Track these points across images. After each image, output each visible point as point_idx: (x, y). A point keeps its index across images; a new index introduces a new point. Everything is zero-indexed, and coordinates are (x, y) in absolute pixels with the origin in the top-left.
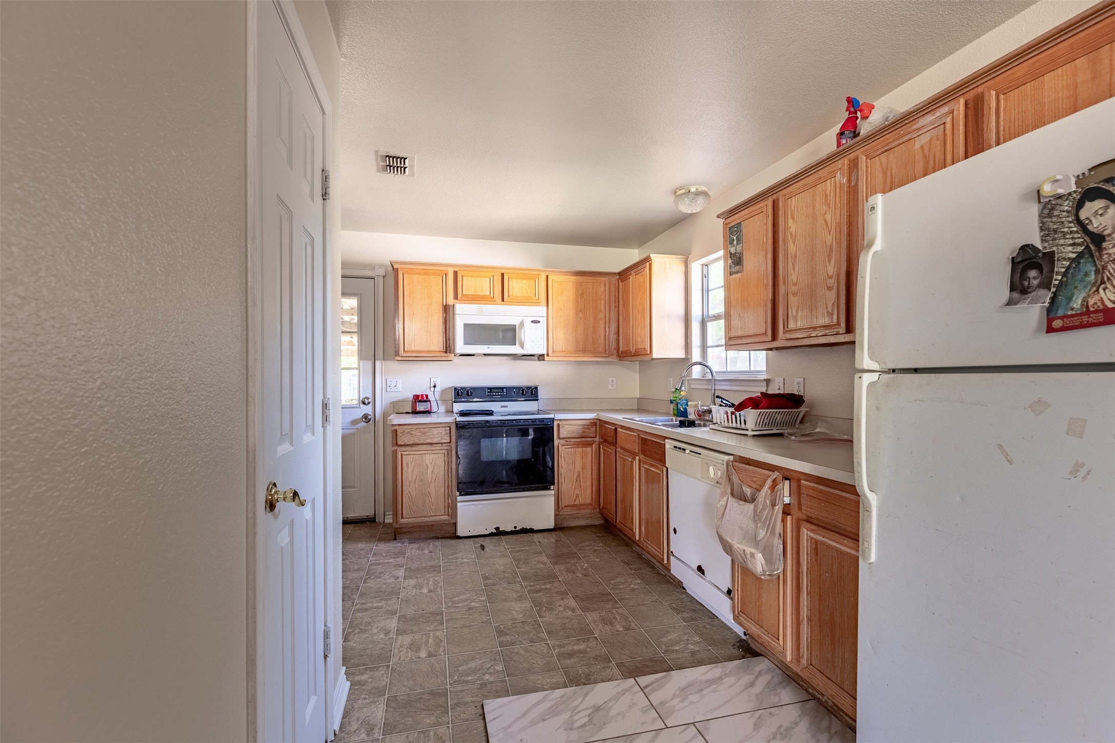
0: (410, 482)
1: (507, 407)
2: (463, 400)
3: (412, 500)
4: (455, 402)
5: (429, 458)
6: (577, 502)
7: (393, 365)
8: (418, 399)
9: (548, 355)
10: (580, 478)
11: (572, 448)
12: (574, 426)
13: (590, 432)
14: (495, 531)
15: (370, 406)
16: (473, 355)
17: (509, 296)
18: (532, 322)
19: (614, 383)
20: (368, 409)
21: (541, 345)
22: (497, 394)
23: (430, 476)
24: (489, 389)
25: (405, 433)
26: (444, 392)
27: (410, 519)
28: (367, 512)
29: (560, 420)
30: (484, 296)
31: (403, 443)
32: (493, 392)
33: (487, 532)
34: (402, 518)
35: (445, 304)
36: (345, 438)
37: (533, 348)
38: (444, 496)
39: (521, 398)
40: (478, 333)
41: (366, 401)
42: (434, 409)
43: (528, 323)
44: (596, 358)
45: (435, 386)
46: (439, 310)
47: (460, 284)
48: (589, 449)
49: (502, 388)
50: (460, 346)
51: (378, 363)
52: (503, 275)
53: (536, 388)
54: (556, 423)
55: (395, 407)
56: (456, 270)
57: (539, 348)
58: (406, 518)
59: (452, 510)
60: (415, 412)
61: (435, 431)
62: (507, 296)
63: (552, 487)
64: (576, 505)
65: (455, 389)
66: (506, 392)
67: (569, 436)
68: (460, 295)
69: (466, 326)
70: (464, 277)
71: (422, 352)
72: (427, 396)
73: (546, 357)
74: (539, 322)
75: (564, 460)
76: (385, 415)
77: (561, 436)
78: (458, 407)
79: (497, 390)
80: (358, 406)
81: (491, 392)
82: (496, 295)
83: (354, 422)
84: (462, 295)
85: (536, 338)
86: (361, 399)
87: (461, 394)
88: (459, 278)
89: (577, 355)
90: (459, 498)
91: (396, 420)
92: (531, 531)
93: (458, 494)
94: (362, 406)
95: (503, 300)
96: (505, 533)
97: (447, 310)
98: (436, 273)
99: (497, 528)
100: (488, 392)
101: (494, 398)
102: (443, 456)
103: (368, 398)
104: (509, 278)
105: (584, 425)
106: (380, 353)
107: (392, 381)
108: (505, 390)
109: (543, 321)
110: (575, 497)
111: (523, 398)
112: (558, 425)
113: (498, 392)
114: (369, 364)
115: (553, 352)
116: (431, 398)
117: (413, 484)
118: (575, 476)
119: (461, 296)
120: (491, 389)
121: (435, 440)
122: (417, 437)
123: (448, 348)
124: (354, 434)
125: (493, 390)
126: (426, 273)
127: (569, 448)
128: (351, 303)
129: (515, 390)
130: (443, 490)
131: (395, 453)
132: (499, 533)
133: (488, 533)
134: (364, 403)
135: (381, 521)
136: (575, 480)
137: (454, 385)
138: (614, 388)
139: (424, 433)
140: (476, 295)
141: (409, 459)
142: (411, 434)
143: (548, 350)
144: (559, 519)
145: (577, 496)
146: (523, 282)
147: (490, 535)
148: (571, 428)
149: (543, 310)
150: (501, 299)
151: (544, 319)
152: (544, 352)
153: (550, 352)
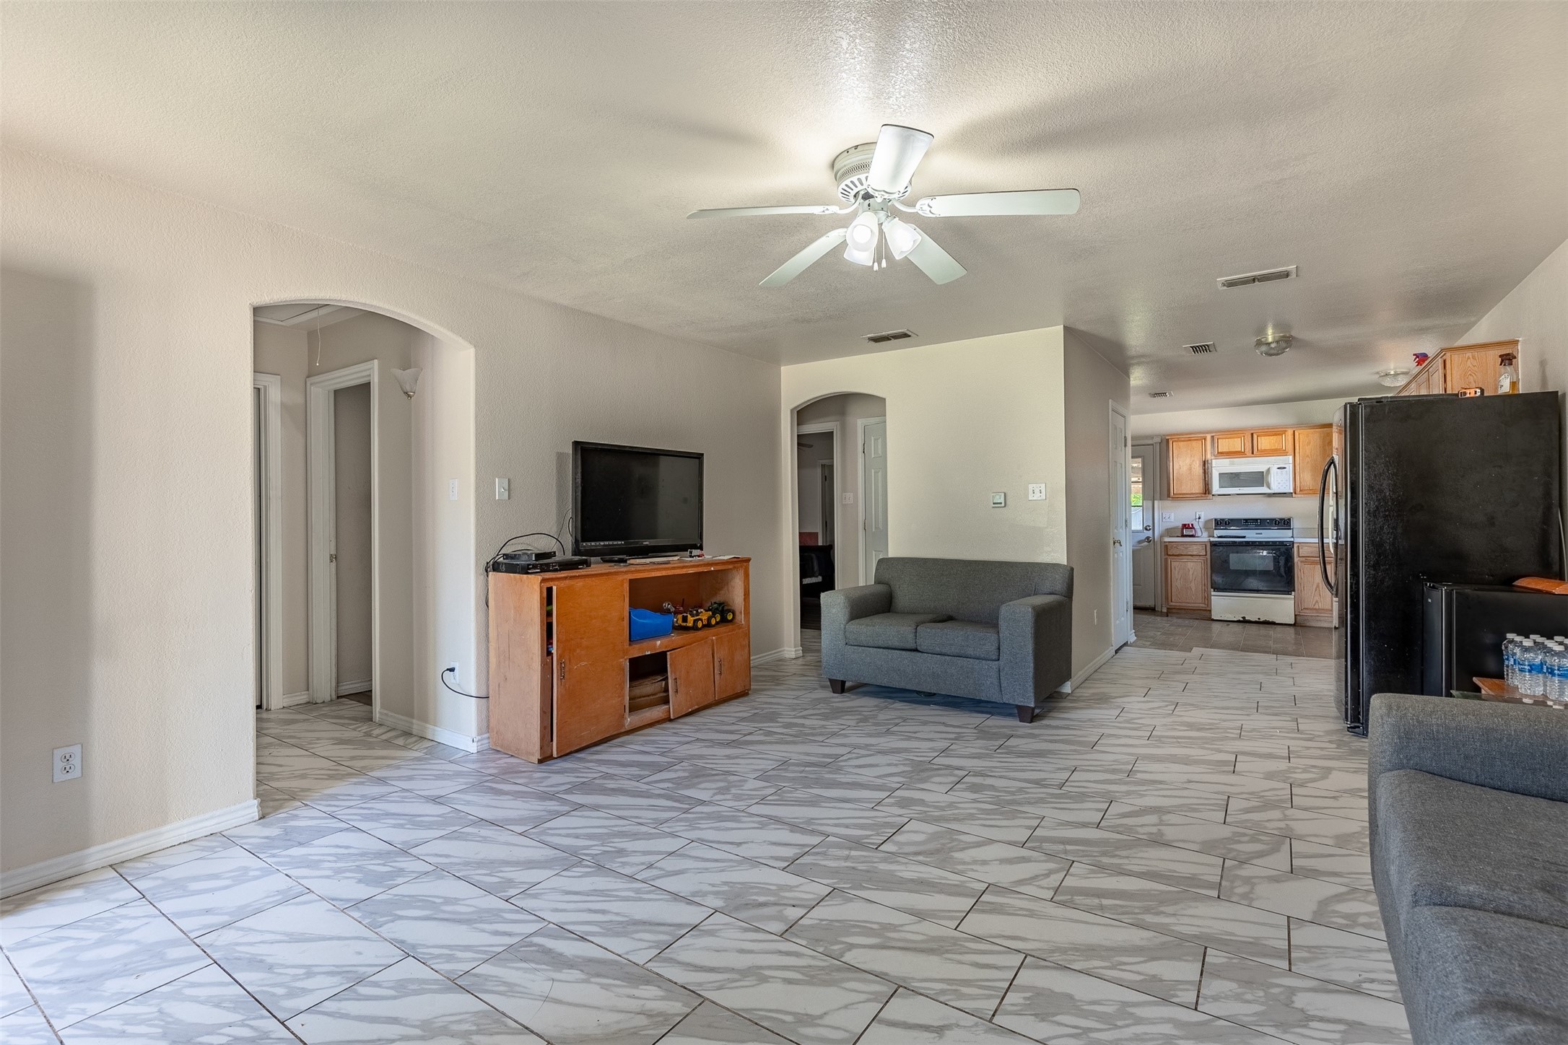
0: (1177, 580)
1: (1261, 534)
2: (1222, 528)
3: (1179, 591)
4: (1215, 529)
5: (1190, 565)
6: (1317, 607)
7: (1168, 503)
8: (1185, 526)
9: (1295, 493)
10: (1319, 588)
11: (1310, 565)
12: (1313, 548)
14: (1242, 619)
15: (1151, 531)
16: (1229, 495)
17: (1258, 451)
18: (1276, 469)
20: (1149, 534)
21: (1288, 486)
22: (1253, 524)
23: (1191, 577)
24: (1244, 520)
25: (1174, 549)
26: (1207, 522)
27: (1178, 604)
28: (1150, 603)
29: (1300, 543)
30: (1237, 452)
31: (1172, 555)
32: (1249, 523)
33: (1235, 620)
34: (1173, 604)
35: (1203, 460)
36: (1134, 552)
37: (1281, 488)
38: (1201, 591)
39: (1273, 526)
40: (1233, 479)
41: (1148, 528)
42: (1199, 534)
43: (1274, 470)
45: (1199, 518)
46: (1200, 464)
47: (1216, 444)
49: (1257, 520)
50: (1216, 488)
51: (1156, 502)
52: (1252, 434)
53: (1289, 519)
54: (1295, 545)
55: (1169, 532)
56: (1213, 434)
57: (1284, 488)
58: (1175, 605)
59: (1207, 599)
60: (1183, 536)
61: (1195, 547)
62: (1256, 451)
63: (1293, 593)
64: (1315, 609)
65: (1215, 520)
67: (1308, 555)
69: (1220, 474)
70: (1218, 439)
71: (1187, 494)
72: (1192, 525)
73: (1293, 494)
74: (1285, 468)
75: (1303, 573)
76: (1161, 537)
77: (1299, 555)
78: (1217, 533)
79: (1252, 520)
80: (1142, 531)
81: (1246, 522)
82: (1247, 451)
83: (1140, 542)
84: (1218, 452)
85: (1281, 481)
86: (1144, 527)
87: (1220, 523)
88: (1215, 439)
90: (1213, 593)
91: (1167, 539)
92: (1273, 623)
93: (1212, 590)
94: (1145, 531)
95: (1253, 453)
96: (1250, 622)
97: (1207, 464)
98: (1196, 438)
99: (1244, 618)
100: (1244, 522)
101: (1249, 526)
102: (1201, 564)
103: (1149, 526)
104: (1257, 435)
106: (1158, 495)
107: (1166, 515)
108: (1259, 521)
109: (1289, 467)
110: (1314, 603)
111: (1275, 526)
112: (1298, 546)
114: (1150, 503)
115: (1300, 490)
116: (1196, 526)
117: (1179, 581)
118: (1315, 586)
119: (1216, 454)
120: (1246, 520)
121: (1195, 553)
122: (1181, 550)
123: (1207, 490)
124: (1140, 550)
125: (1249, 521)
126: (1189, 437)
127: (1307, 565)
128: (1137, 464)
130: (1201, 587)
131: (1166, 560)
132: (1244, 621)
134: (1146, 529)
135: (1160, 610)
136: (1314, 589)
137: (1215, 518)
139: (1186, 548)
140: (1229, 452)
141: (1176, 565)
142: (1179, 549)
143: (1295, 489)
144: (1298, 618)
145: (1317, 602)
146: (1272, 437)
147: (1239, 621)
148: (1310, 549)
149: (1291, 458)
150: (1251, 452)
151: (1291, 466)
152: (1292, 491)
153: (1298, 490)
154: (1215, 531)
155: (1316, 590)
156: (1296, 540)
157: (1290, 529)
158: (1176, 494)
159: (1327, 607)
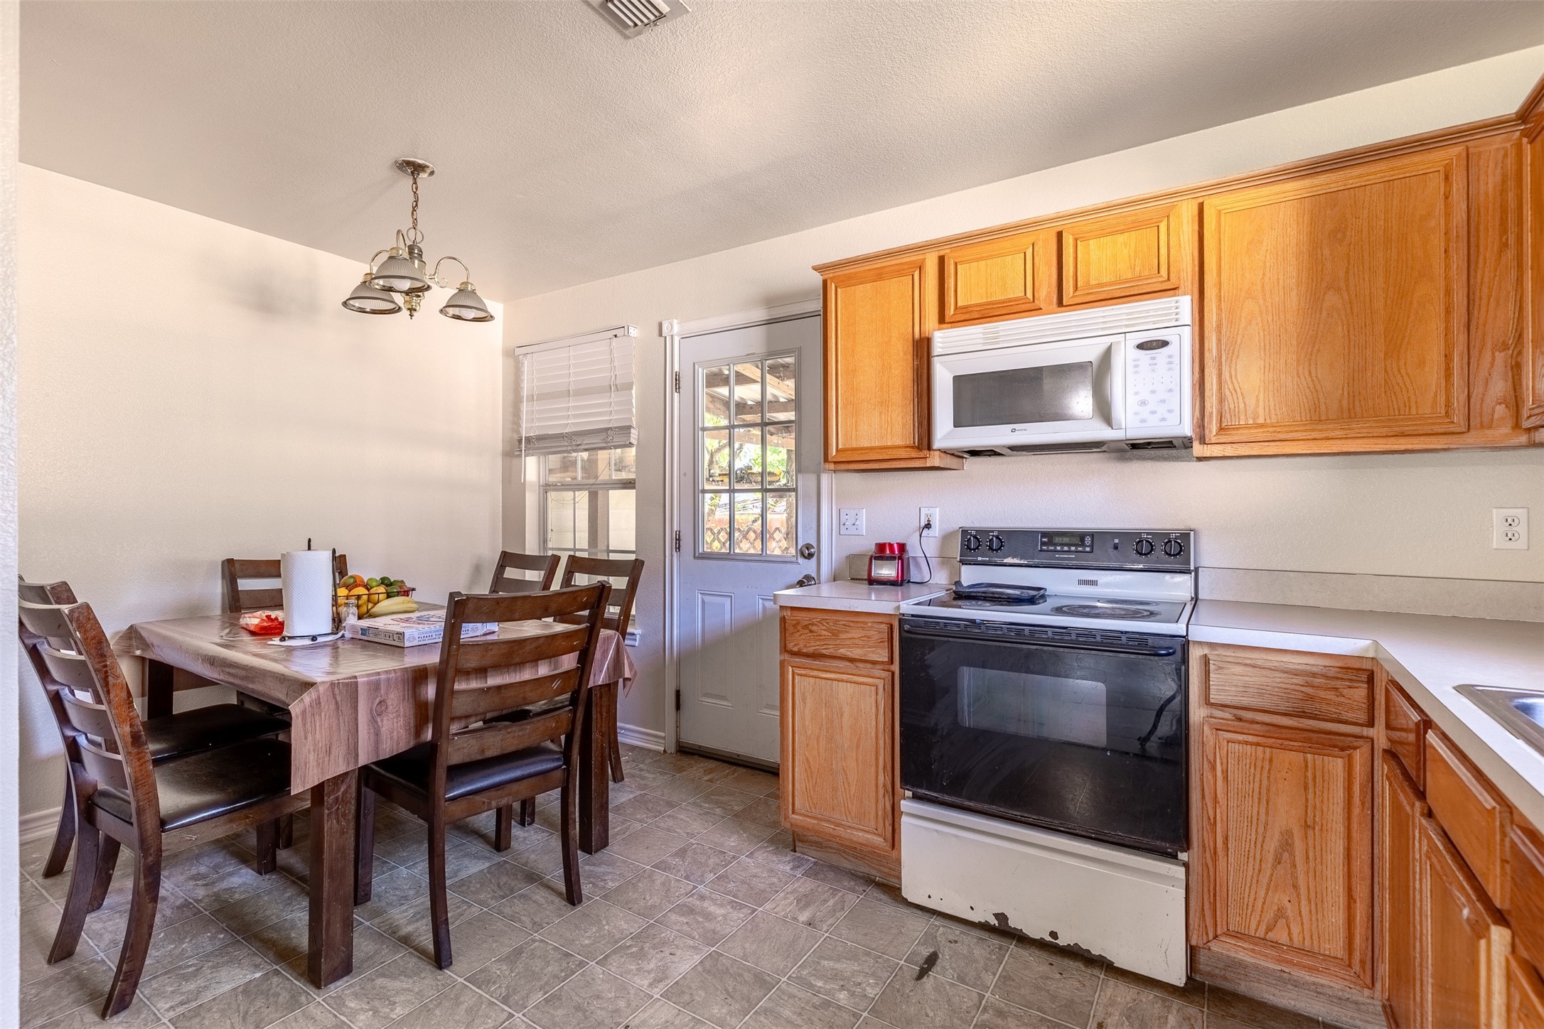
1: (1094, 583)
2: (980, 559)
3: (812, 777)
4: (963, 562)
5: (845, 692)
6: (1280, 936)
8: (883, 552)
9: (1203, 441)
10: (1292, 854)
11: (1258, 744)
12: (1265, 672)
13: (1340, 704)
14: (994, 922)
15: (814, 559)
16: (985, 450)
17: (1076, 288)
18: (1141, 346)
19: (1521, 529)
20: (810, 568)
21: (1170, 411)
22: (1066, 548)
24: (1044, 534)
25: (799, 628)
26: (946, 538)
27: (809, 820)
29: (1212, 645)
30: (1010, 300)
31: (795, 649)
32: (1056, 545)
33: (975, 917)
34: (793, 812)
35: (917, 335)
37: (1143, 421)
38: (874, 789)
39: (1133, 562)
41: (808, 552)
42: (920, 575)
43: (1126, 357)
44: (1402, 440)
45: (928, 526)
46: (905, 354)
47: (950, 283)
48: (1336, 765)
49: (1082, 536)
50: (945, 432)
51: (824, 480)
52: (1060, 235)
53: (1185, 536)
54: (1195, 654)
55: (853, 567)
56: (942, 253)
57: (1163, 419)
58: (801, 815)
59: (891, 823)
61: (859, 632)
62: (1071, 290)
63: (1182, 854)
64: (1275, 945)
65: (965, 533)
66: (1092, 546)
67: (1246, 701)
68: (950, 310)
69: (958, 380)
70: (959, 266)
71: (873, 449)
72: (903, 546)
73: (1196, 445)
74: (1165, 344)
75: (1226, 778)
77: (1214, 698)
79: (1066, 540)
80: (794, 559)
81: (1050, 543)
82: (1041, 292)
84: (956, 308)
85: (1153, 392)
86: (799, 548)
87: (976, 544)
88: (950, 269)
89: (1315, 435)
90: (909, 807)
92: (1106, 966)
93: (904, 791)
94: (801, 560)
95: (1060, 303)
96: (1020, 938)
97: (922, 350)
98: (899, 272)
99: (1002, 917)
100: (1043, 544)
101: (1058, 559)
102: (874, 693)
103: (808, 546)
104: (1076, 240)
105: (1314, 675)
107: (847, 514)
108: (1088, 540)
109: (1183, 340)
110: (1269, 916)
111: (1139, 563)
112: (1206, 661)
113: (1069, 545)
114: (813, 481)
115: (1222, 428)
116: (912, 550)
118: (1272, 844)
119: (952, 313)
120: (1051, 536)
121: (858, 652)
123: (925, 437)
125: (1057, 540)
126: (879, 276)
127: (1246, 743)
129: (1116, 541)
130: (873, 774)
131: (785, 669)
132: (1002, 930)
133: (977, 921)
134: (803, 555)
136: (1270, 858)
137: (964, 525)
138: (1521, 544)
139: (835, 634)
140: (989, 303)
141: (808, 685)
142: (811, 631)
143: (1201, 425)
144: (1202, 957)
145: (1280, 913)
146: (1121, 238)
147: (984, 927)
148: (1255, 678)
149: (1184, 305)
150: (1055, 300)
151: (1187, 333)
152: (1187, 429)
153: (1213, 427)
154: (964, 568)
155: (1278, 861)
156: (1206, 631)
157: (1187, 572)
158: (844, 450)
159: (1327, 948)
